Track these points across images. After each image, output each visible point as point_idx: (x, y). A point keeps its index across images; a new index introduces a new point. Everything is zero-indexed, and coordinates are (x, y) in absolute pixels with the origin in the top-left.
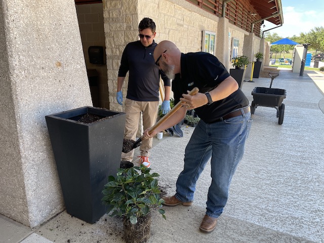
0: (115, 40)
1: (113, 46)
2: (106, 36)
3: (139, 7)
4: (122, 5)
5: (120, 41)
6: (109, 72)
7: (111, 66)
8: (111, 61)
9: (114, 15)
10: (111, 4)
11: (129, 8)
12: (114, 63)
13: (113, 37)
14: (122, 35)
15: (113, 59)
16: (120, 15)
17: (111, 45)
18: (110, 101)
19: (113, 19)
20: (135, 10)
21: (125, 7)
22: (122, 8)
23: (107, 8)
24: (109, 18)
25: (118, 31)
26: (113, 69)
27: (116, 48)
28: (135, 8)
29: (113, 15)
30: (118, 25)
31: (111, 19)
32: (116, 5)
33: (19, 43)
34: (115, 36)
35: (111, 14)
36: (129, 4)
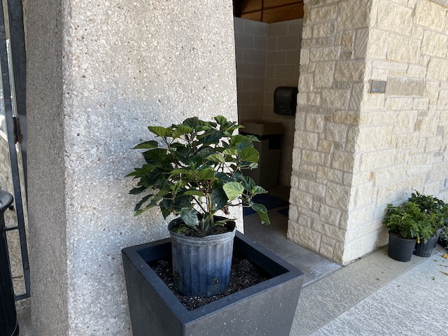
0: (317, 78)
1: (312, 88)
2: (301, 70)
3: (373, 14)
4: (339, 13)
5: (326, 81)
6: (297, 134)
7: (303, 123)
8: (304, 114)
9: (322, 32)
10: (318, 12)
11: (353, 18)
12: (308, 119)
13: (314, 72)
14: (331, 69)
15: (307, 112)
16: (332, 31)
17: (308, 87)
18: (292, 184)
19: (317, 40)
20: (365, 19)
21: (344, 17)
22: (339, 19)
23: (310, 20)
24: (311, 39)
25: (324, 61)
26: (305, 130)
27: (316, 93)
28: (365, 16)
29: (319, 32)
30: (326, 50)
31: (314, 41)
32: (327, 13)
33: (92, 87)
34: (317, 71)
35: (315, 32)
36: (353, 9)
